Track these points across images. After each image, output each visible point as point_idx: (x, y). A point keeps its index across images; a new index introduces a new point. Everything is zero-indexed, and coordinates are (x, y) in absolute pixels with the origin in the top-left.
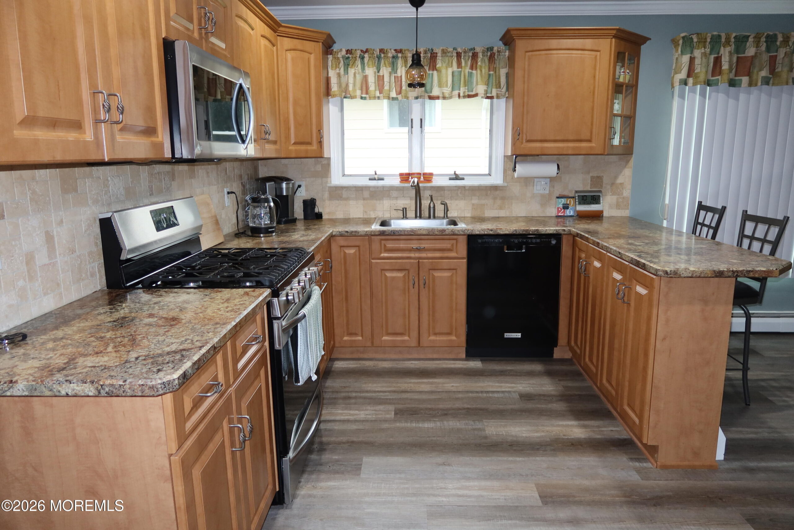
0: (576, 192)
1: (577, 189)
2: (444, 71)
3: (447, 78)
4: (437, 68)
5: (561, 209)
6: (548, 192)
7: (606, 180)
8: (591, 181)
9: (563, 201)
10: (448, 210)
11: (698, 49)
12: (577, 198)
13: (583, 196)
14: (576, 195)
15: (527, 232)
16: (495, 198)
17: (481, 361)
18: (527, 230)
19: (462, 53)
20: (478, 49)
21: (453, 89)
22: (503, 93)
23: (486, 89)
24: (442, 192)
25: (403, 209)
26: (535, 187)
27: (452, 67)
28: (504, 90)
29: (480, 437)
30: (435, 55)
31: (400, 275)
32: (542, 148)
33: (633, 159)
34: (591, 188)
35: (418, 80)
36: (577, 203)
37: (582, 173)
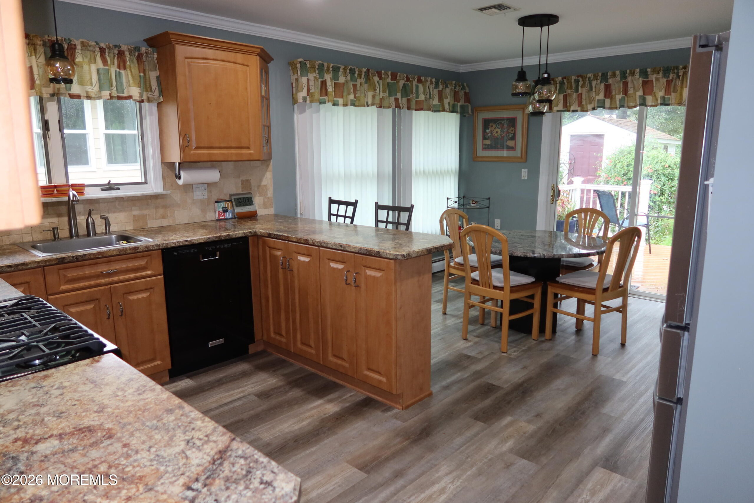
0: (231, 195)
1: (232, 193)
2: (86, 67)
3: (91, 75)
4: (76, 63)
5: (221, 212)
6: (207, 198)
7: (254, 183)
8: (242, 184)
9: (222, 205)
10: (109, 225)
11: (311, 73)
12: (233, 201)
13: (238, 199)
14: (233, 198)
15: (219, 238)
16: (156, 208)
17: (188, 377)
18: (220, 236)
19: (106, 49)
20: (124, 48)
21: (101, 89)
22: (156, 98)
23: (140, 91)
24: (97, 205)
25: (53, 229)
26: (194, 193)
27: (95, 62)
28: (157, 93)
29: (263, 446)
30: (73, 46)
31: (90, 307)
32: (209, 155)
33: (271, 163)
34: (242, 191)
35: (62, 76)
36: (234, 205)
37: (234, 178)
